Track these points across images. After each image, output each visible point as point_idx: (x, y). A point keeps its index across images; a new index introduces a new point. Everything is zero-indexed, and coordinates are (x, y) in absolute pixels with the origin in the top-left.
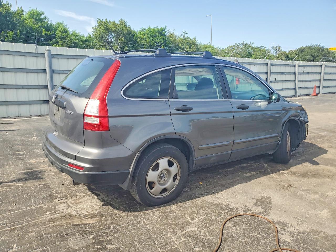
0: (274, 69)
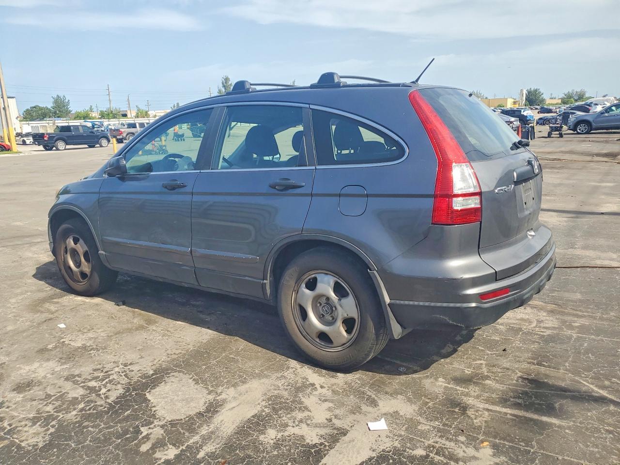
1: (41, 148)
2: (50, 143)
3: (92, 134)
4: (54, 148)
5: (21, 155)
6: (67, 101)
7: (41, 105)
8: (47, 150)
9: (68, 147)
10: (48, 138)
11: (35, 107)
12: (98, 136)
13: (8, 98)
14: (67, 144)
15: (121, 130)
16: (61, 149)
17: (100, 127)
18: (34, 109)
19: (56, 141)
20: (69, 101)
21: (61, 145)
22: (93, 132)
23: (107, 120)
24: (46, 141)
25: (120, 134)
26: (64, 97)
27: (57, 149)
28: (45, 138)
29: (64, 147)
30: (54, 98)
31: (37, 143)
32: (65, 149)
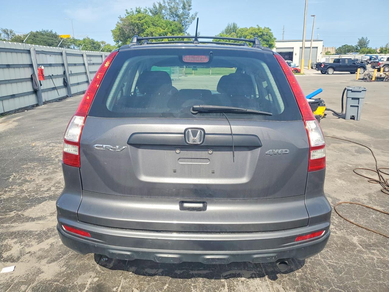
0: (71, 60)
1: (320, 72)
2: (324, 69)
3: (354, 65)
4: (327, 73)
5: (304, 76)
6: (368, 41)
7: (349, 45)
8: (323, 73)
9: (335, 72)
10: (324, 66)
11: (344, 46)
12: (358, 66)
13: (306, 41)
14: (335, 70)
15: (380, 62)
16: (330, 73)
17: (375, 59)
18: (344, 47)
19: (329, 68)
20: (369, 41)
21: (331, 71)
22: (354, 64)
23: (384, 54)
24: (322, 68)
25: (379, 65)
26: (366, 38)
27: (328, 74)
28: (322, 66)
29: (332, 73)
30: (359, 40)
31: (317, 69)
32: (333, 74)
